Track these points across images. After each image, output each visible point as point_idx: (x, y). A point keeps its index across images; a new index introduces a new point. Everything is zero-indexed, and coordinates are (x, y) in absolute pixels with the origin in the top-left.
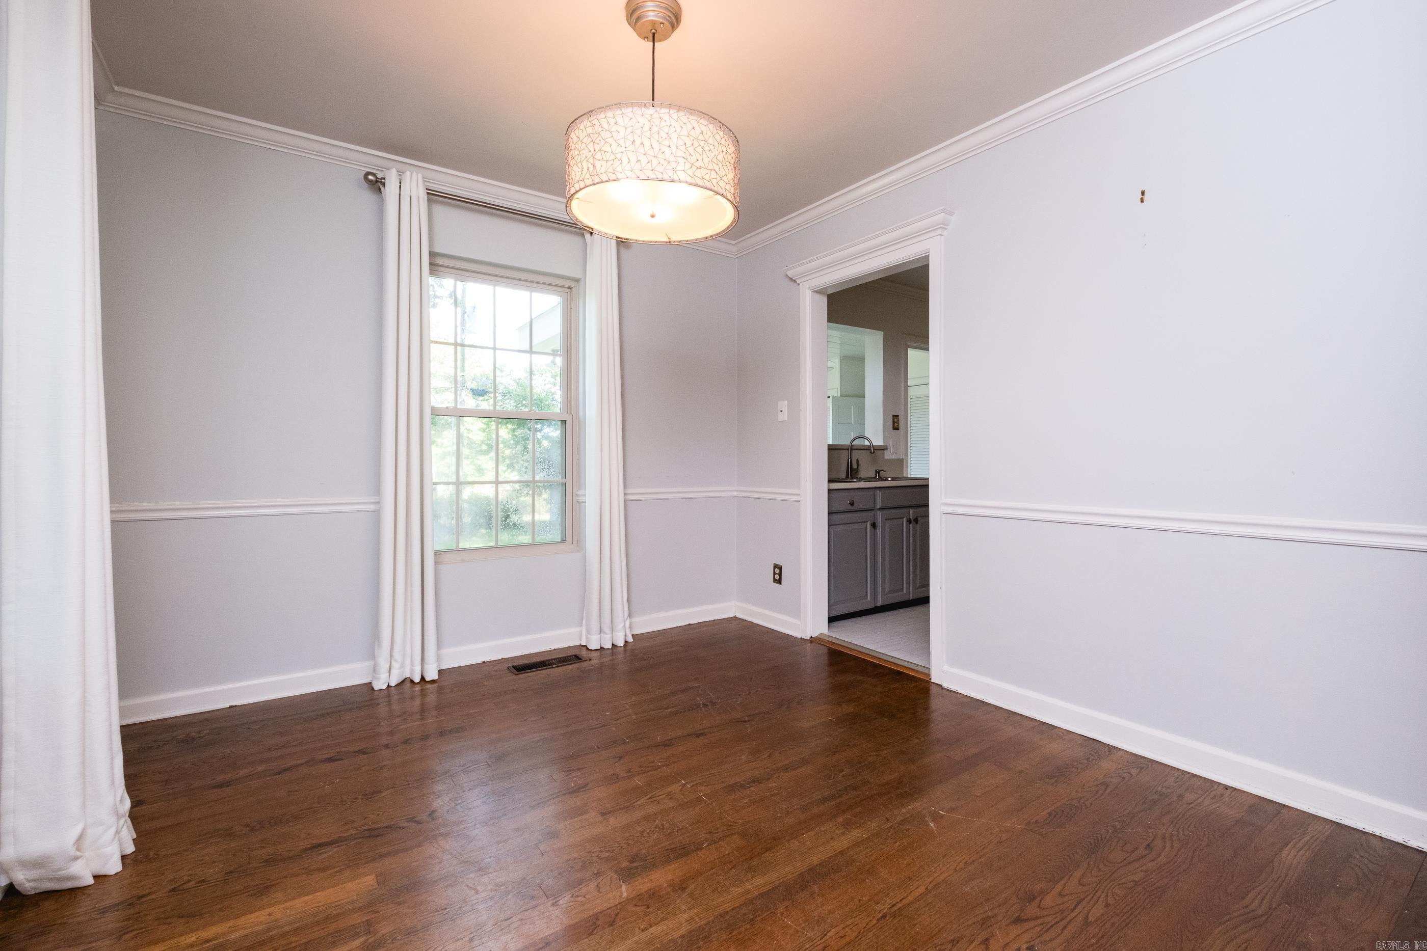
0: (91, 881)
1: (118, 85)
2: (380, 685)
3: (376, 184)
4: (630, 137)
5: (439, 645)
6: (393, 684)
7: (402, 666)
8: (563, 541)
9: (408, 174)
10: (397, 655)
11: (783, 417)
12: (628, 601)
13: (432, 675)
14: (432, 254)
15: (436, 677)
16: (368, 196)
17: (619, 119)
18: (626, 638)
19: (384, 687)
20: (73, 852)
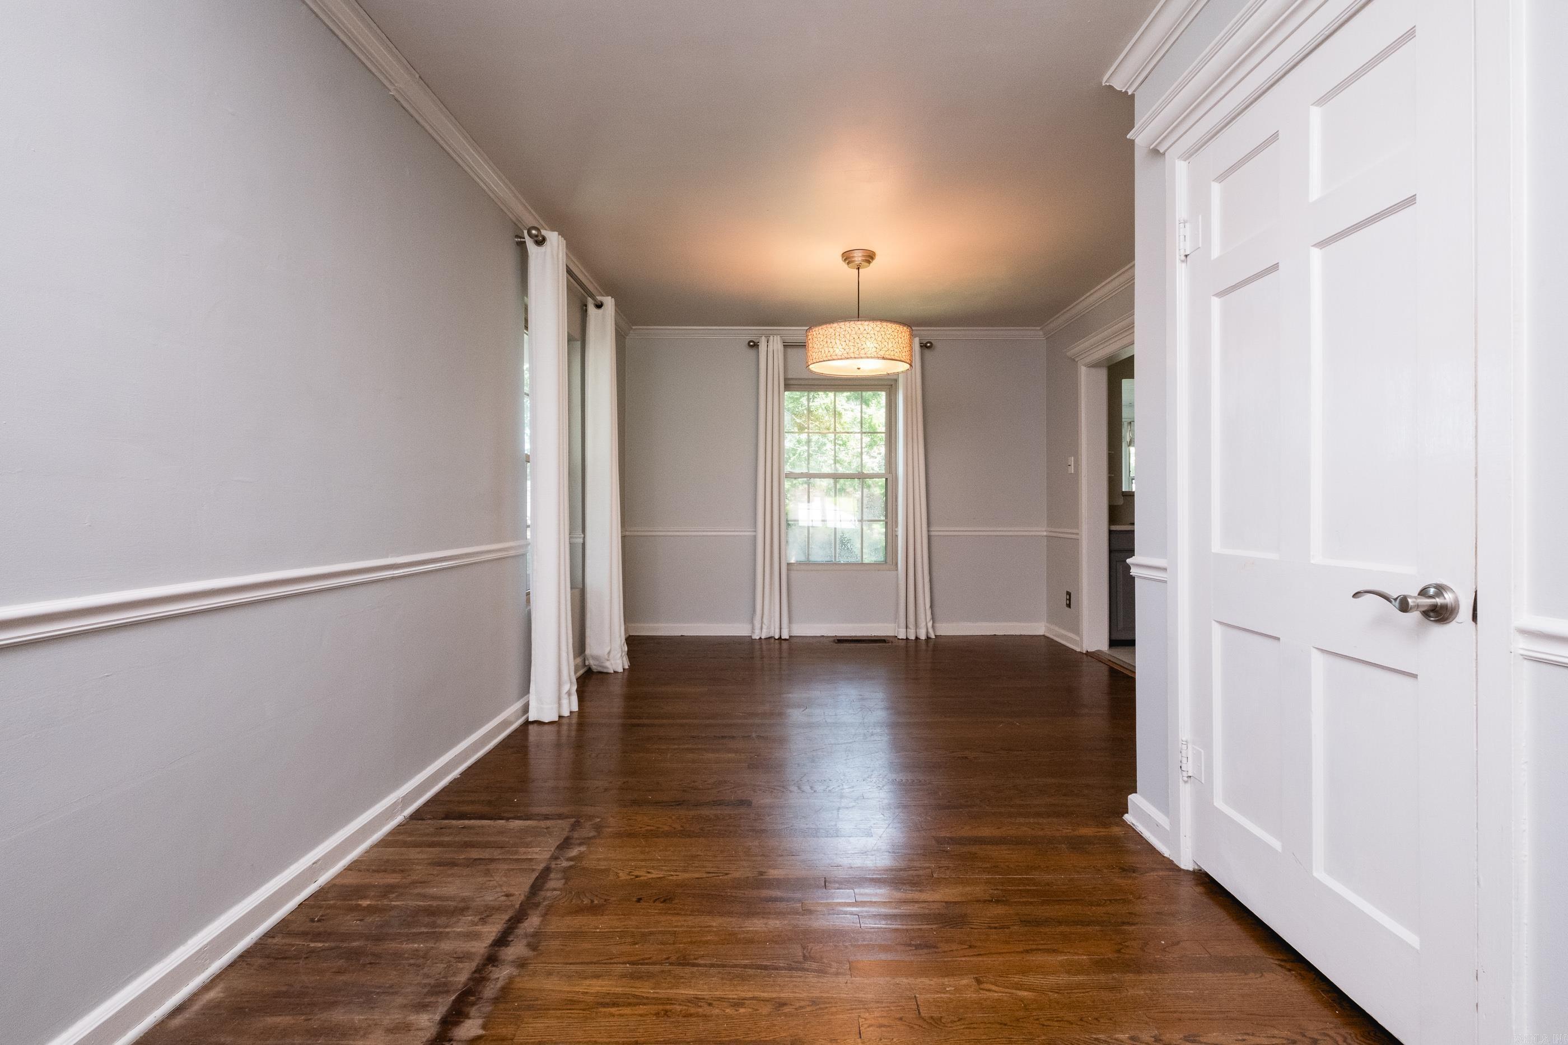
0: (613, 672)
1: (633, 326)
2: (756, 637)
3: (754, 345)
4: (825, 340)
5: (790, 621)
6: (763, 638)
7: (769, 628)
8: (886, 561)
9: (771, 337)
10: (765, 621)
11: (1072, 470)
12: (931, 607)
13: (785, 636)
14: (786, 379)
15: (788, 638)
16: (752, 352)
17: (820, 331)
18: (929, 635)
19: (758, 638)
20: (606, 657)
